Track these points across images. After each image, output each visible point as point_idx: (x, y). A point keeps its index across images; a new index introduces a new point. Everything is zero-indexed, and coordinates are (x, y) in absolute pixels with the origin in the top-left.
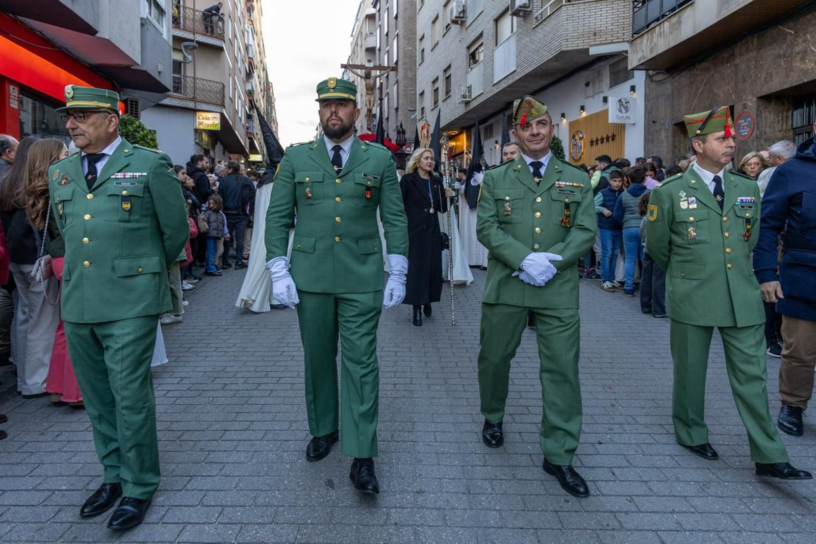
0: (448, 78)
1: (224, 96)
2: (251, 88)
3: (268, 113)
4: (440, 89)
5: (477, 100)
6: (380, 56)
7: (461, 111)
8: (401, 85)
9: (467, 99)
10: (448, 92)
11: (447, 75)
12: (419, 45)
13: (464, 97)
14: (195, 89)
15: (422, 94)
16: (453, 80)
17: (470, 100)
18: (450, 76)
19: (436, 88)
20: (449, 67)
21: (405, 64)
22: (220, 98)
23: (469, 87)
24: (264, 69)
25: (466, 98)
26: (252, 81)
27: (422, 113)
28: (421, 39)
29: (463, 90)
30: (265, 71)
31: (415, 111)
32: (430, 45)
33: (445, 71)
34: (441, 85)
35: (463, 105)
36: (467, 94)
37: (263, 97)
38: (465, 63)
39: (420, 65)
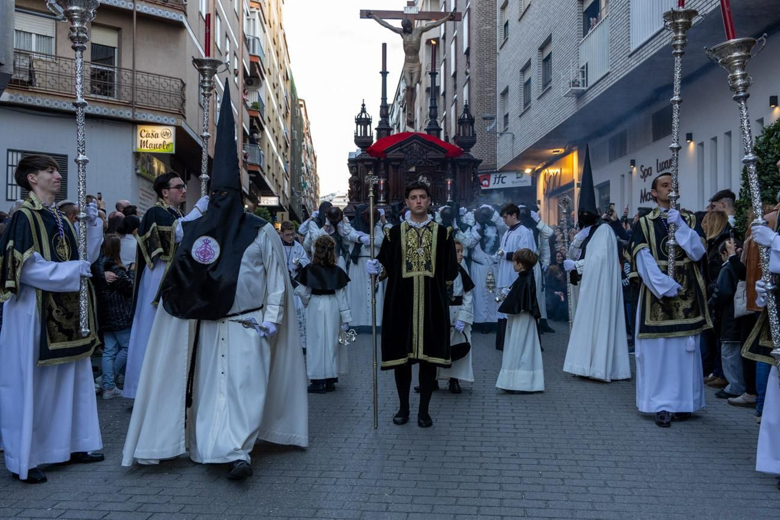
0: (547, 60)
1: (184, 101)
2: (257, 101)
3: (293, 141)
4: (533, 78)
5: (598, 86)
6: (445, 48)
7: (569, 109)
8: (474, 84)
9: (581, 88)
10: (546, 84)
11: (546, 54)
12: (501, 17)
13: (574, 83)
14: (133, 87)
15: (505, 93)
16: (555, 60)
17: (585, 88)
18: (549, 57)
19: (526, 79)
20: (548, 41)
21: (479, 51)
22: (175, 102)
23: (583, 68)
24: (286, 78)
25: (578, 86)
26: (262, 91)
27: (506, 123)
28: (503, 8)
29: (573, 73)
30: (289, 82)
31: (492, 118)
32: (518, 12)
33: (542, 49)
34: (535, 74)
35: (573, 100)
36: (580, 79)
37: (285, 117)
38: (575, 27)
39: (501, 48)
